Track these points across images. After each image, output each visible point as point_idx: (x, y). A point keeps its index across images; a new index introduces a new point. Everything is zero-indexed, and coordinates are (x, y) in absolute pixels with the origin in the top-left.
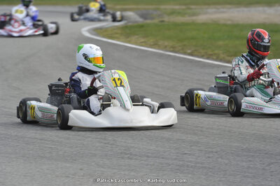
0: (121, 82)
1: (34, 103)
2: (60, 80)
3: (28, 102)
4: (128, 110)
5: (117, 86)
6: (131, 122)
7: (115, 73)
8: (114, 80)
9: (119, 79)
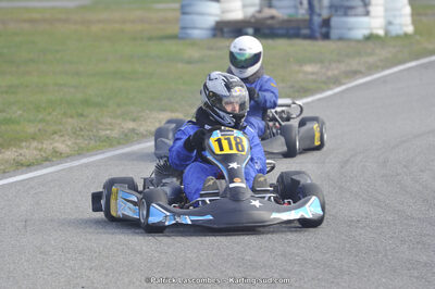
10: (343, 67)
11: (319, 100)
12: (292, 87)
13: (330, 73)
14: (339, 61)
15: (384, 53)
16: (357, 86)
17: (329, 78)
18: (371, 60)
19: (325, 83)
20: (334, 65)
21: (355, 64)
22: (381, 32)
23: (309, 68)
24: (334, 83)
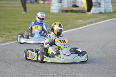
10: (89, 21)
12: (73, 26)
13: (85, 22)
14: (88, 19)
16: (90, 26)
21: (93, 20)
23: (80, 21)
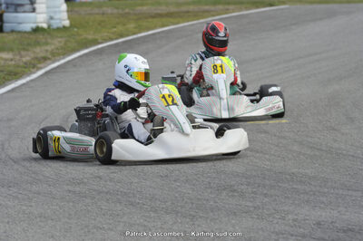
0: (173, 100)
1: (57, 133)
2: (89, 101)
3: (49, 133)
4: (187, 135)
5: (168, 105)
6: (194, 150)
7: (163, 88)
8: (164, 97)
9: (169, 96)
11: (32, 81)
15: (57, 43)
17: (26, 63)
18: (49, 48)
19: (25, 68)
20: (23, 53)
22: (45, 26)
24: (33, 68)
